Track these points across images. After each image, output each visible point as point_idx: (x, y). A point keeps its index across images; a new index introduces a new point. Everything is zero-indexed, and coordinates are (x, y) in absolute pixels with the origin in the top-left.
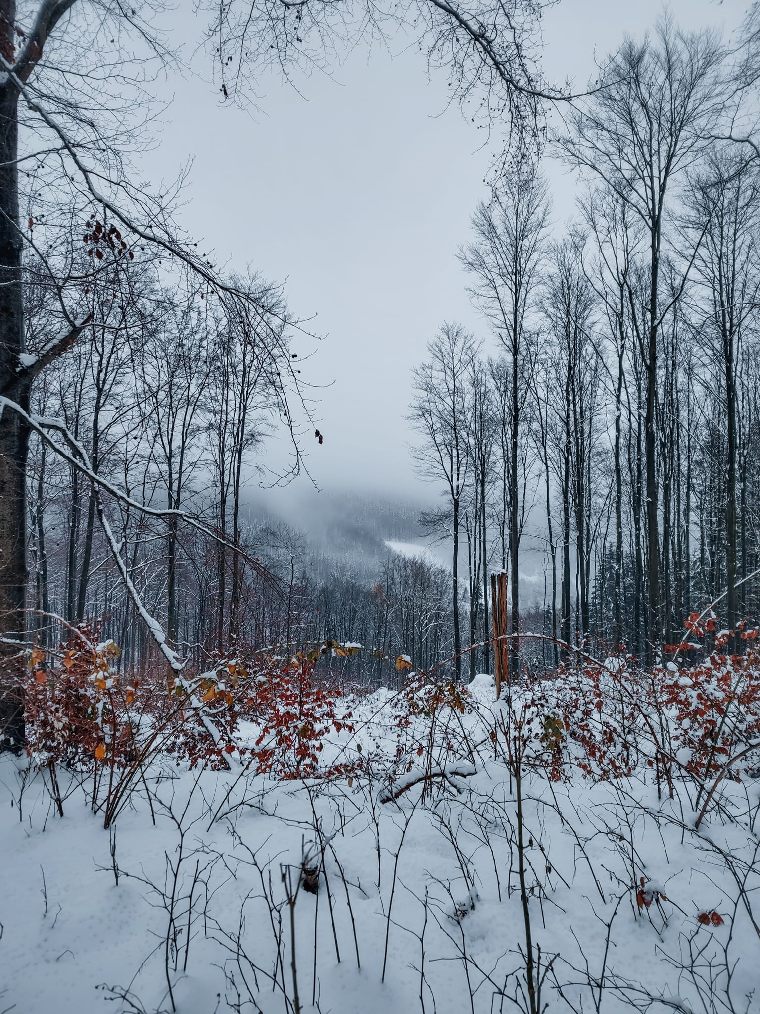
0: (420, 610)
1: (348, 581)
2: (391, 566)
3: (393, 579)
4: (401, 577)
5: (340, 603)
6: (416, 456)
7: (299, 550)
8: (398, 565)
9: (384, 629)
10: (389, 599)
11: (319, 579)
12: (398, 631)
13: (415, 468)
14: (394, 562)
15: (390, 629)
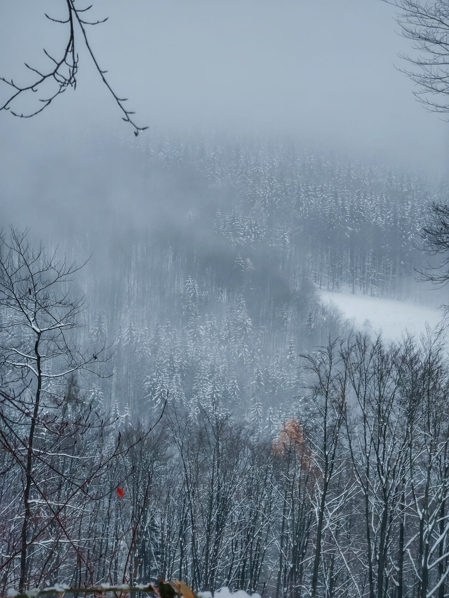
0: (424, 504)
1: (204, 413)
2: (338, 368)
3: (342, 409)
4: (367, 401)
5: (180, 478)
6: (421, 30)
7: (58, 312)
8: (359, 366)
9: (310, 559)
10: (328, 468)
11: (115, 404)
12: (355, 564)
13: (419, 70)
14: (345, 357)
15: (331, 559)
